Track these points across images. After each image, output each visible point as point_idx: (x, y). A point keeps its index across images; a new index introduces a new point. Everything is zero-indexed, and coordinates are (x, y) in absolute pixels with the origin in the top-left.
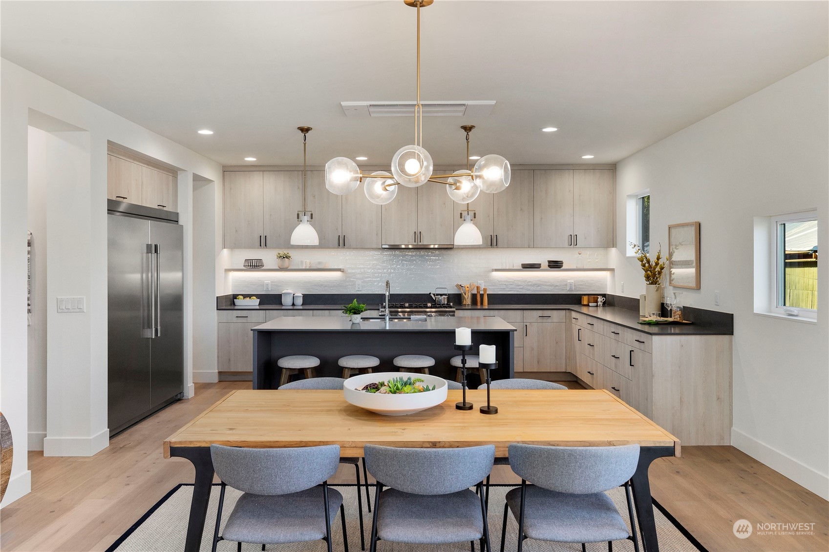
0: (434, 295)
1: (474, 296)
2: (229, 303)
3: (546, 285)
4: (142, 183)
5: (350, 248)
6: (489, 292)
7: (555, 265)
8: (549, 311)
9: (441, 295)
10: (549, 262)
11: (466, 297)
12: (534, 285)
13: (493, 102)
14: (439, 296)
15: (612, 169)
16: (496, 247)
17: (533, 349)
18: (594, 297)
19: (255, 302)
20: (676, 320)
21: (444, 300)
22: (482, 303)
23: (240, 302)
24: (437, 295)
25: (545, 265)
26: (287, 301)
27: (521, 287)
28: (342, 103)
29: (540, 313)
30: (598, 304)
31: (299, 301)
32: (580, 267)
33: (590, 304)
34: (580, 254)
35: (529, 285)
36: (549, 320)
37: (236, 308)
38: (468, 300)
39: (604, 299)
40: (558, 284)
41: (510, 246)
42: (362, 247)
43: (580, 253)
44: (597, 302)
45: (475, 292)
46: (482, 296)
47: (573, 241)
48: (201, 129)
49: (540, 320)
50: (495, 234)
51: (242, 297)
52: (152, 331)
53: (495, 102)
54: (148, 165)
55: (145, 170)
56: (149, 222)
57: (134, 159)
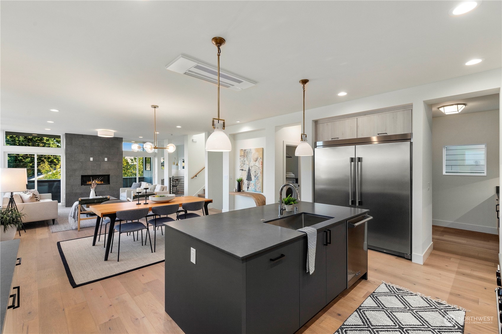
54: (365, 115)
55: (361, 119)
56: (355, 146)
57: (349, 118)
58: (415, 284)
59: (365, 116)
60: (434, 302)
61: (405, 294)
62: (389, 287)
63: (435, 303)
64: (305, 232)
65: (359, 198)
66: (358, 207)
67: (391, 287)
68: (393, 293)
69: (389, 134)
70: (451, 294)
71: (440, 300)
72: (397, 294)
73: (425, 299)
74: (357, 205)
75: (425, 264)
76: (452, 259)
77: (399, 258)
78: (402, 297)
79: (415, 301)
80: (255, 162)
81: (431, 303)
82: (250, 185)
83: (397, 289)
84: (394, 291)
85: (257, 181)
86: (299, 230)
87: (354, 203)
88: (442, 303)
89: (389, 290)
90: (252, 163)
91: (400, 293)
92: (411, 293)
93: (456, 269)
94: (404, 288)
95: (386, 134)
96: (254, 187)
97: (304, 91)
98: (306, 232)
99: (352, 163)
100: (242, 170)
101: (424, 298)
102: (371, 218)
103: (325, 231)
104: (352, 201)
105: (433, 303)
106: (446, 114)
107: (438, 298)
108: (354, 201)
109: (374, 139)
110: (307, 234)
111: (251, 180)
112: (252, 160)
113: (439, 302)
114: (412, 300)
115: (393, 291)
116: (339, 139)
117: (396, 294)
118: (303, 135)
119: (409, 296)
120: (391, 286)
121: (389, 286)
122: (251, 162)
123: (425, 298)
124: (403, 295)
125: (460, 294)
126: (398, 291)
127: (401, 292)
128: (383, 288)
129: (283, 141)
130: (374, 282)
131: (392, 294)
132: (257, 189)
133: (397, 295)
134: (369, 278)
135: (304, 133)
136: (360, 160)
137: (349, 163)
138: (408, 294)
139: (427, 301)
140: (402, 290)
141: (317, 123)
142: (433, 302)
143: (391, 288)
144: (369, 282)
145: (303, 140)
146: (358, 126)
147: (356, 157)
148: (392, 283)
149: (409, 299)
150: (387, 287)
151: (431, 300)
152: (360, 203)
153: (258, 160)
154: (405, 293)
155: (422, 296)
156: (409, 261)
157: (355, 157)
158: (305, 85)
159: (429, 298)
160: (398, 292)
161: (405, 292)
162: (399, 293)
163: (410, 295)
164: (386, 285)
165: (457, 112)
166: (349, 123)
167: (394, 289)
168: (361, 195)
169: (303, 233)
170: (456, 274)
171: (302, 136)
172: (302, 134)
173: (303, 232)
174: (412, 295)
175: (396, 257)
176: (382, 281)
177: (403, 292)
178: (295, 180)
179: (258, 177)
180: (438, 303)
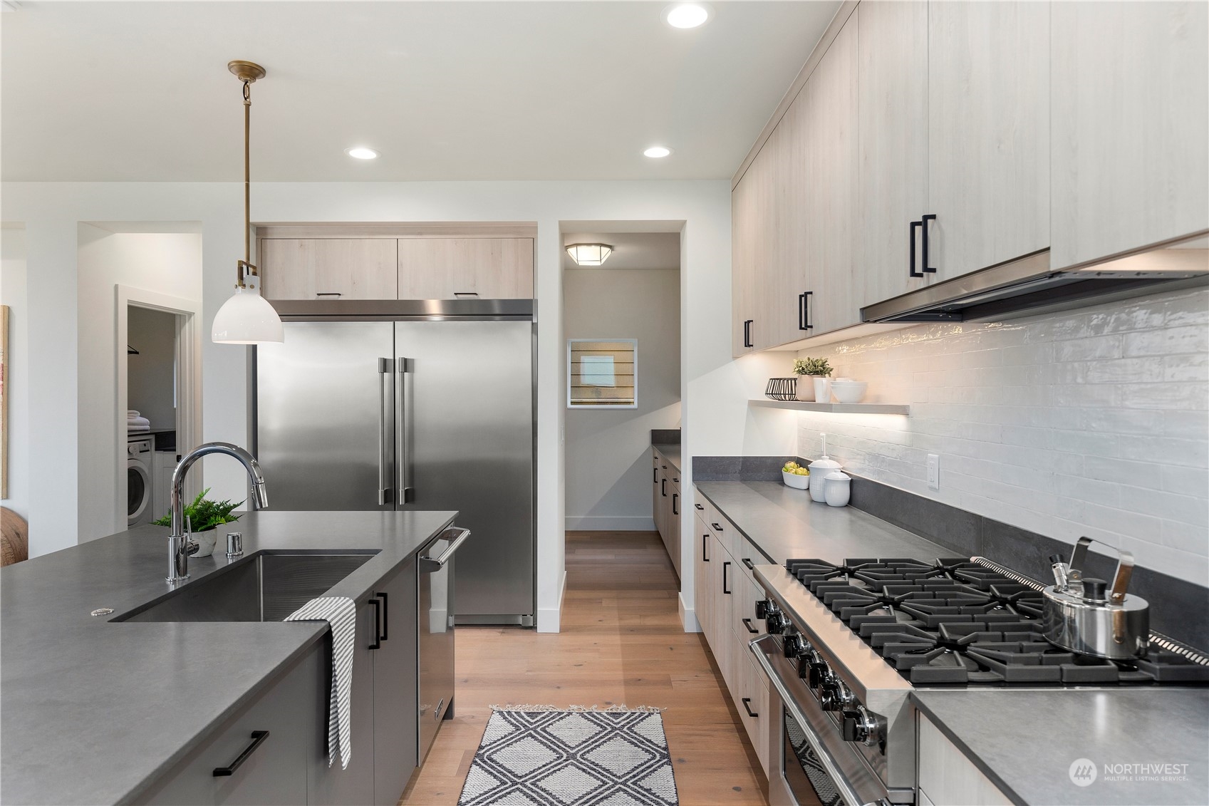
4: (399, 265)
54: (420, 234)
55: (408, 243)
56: (392, 323)
57: (372, 233)
58: (558, 688)
59: (419, 237)
60: (606, 715)
61: (547, 721)
62: (510, 719)
63: (608, 717)
64: (321, 620)
65: (407, 483)
66: (403, 508)
67: (515, 715)
68: (523, 729)
69: (481, 297)
70: (627, 683)
71: (614, 706)
72: (532, 729)
73: (590, 717)
74: (401, 501)
75: (564, 630)
76: (605, 603)
77: (509, 630)
78: (546, 732)
79: (572, 730)
81: (602, 721)
83: (528, 714)
84: (524, 722)
86: (296, 615)
87: (390, 498)
88: (619, 711)
89: (512, 724)
91: (539, 723)
92: (560, 713)
93: (616, 623)
94: (541, 706)
95: (475, 295)
97: (248, 106)
98: (325, 620)
99: (386, 375)
101: (587, 715)
102: (466, 533)
103: (371, 602)
104: (386, 492)
105: (605, 718)
106: (580, 264)
107: (609, 703)
108: (391, 490)
109: (434, 307)
110: (331, 624)
113: (614, 711)
114: (567, 731)
115: (522, 724)
116: (341, 298)
117: (530, 729)
118: (245, 267)
119: (557, 722)
120: (514, 713)
121: (509, 713)
123: (587, 713)
124: (544, 725)
125: (639, 678)
126: (532, 721)
127: (538, 718)
128: (498, 728)
129: (116, 287)
130: (473, 717)
131: (521, 733)
133: (532, 732)
134: (458, 711)
135: (248, 258)
136: (409, 365)
137: (378, 375)
138: (553, 718)
139: (593, 719)
140: (540, 713)
141: (266, 234)
142: (603, 716)
143: (515, 719)
144: (460, 722)
145: (244, 286)
146: (401, 265)
147: (397, 358)
148: (513, 704)
149: (560, 730)
150: (505, 718)
151: (600, 714)
152: (410, 496)
154: (547, 719)
155: (582, 711)
156: (530, 631)
157: (392, 358)
158: (252, 85)
159: (594, 709)
160: (531, 724)
161: (547, 716)
162: (535, 723)
163: (558, 718)
164: (501, 713)
165: (598, 264)
166: (377, 251)
167: (522, 717)
168: (412, 470)
169: (318, 624)
170: (621, 635)
171: (241, 269)
172: (241, 263)
173: (315, 620)
174: (562, 718)
175: (501, 630)
176: (490, 706)
177: (544, 718)
178: (153, 437)
180: (613, 713)
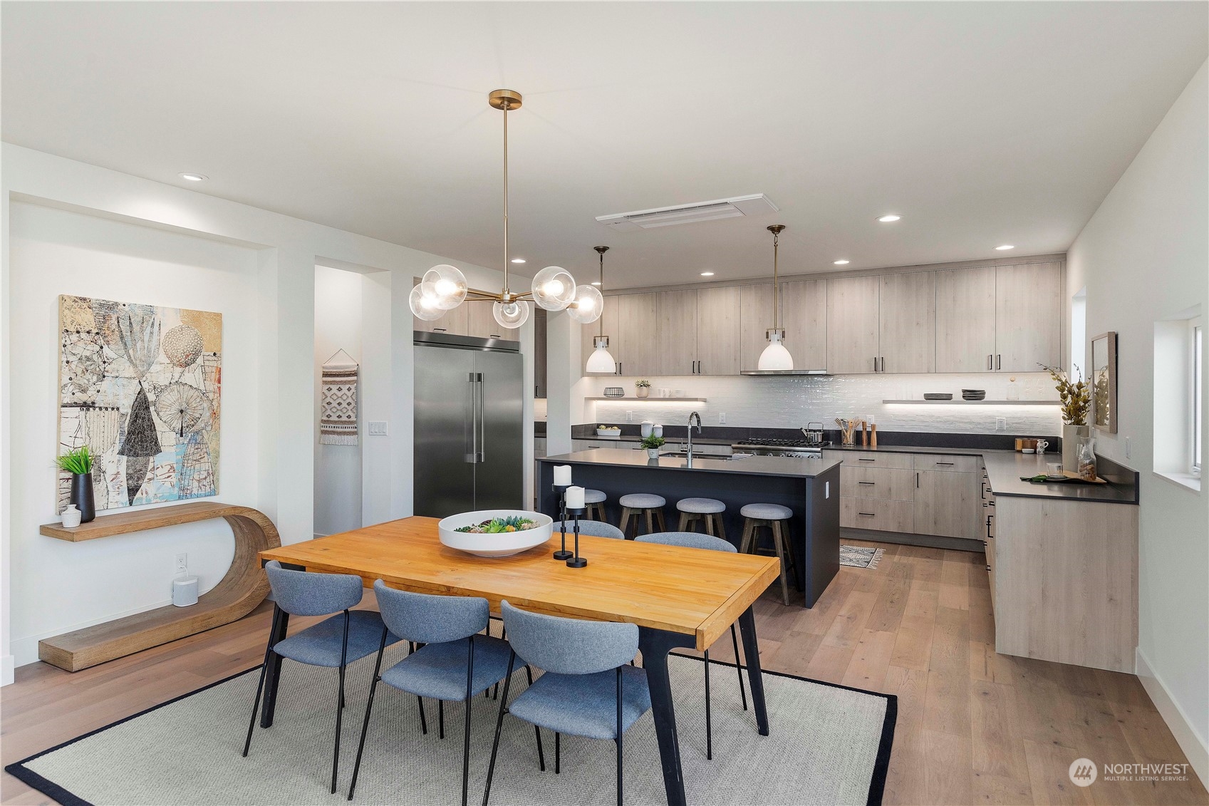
0: (806, 430)
1: (858, 435)
2: (592, 432)
3: (962, 422)
4: (469, 315)
5: (706, 375)
6: (877, 429)
7: (973, 396)
8: (952, 457)
9: (815, 431)
10: (964, 391)
11: (848, 434)
12: (945, 422)
13: (760, 195)
14: (812, 433)
15: (1060, 259)
16: (881, 372)
17: (927, 505)
18: (1031, 441)
19: (616, 433)
20: (1083, 478)
21: (818, 438)
22: (869, 443)
23: (603, 432)
24: (810, 431)
25: (958, 395)
26: (646, 433)
27: (926, 424)
28: (596, 218)
29: (938, 459)
30: (1037, 450)
31: (659, 433)
32: (1012, 398)
33: (1024, 450)
34: (1012, 381)
35: (937, 422)
36: (952, 469)
37: (599, 438)
38: (849, 438)
39: (1046, 444)
40: (981, 421)
41: (902, 372)
42: (719, 374)
43: (1013, 379)
44: (1035, 448)
45: (860, 428)
46: (869, 434)
47: (994, 364)
48: (515, 258)
49: (938, 468)
50: (881, 357)
51: (603, 427)
52: (473, 455)
53: (762, 195)
80: (179, 370)
82: (149, 475)
85: (191, 449)
90: (161, 373)
96: (174, 480)
99: (471, 383)
100: (86, 406)
111: (158, 451)
112: (162, 358)
116: (445, 332)
122: (154, 368)
132: (196, 484)
153: (199, 360)
179: (197, 433)
